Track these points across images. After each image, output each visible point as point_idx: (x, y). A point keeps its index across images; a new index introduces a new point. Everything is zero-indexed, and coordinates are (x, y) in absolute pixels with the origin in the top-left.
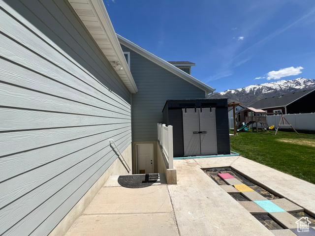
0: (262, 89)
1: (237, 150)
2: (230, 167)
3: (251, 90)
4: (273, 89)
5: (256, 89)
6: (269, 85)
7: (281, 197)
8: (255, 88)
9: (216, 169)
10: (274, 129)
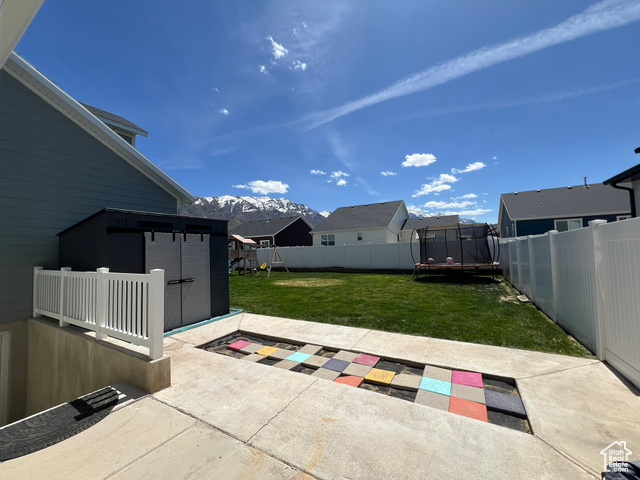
0: (242, 205)
1: (235, 305)
2: (239, 331)
3: (227, 204)
4: (255, 207)
5: (233, 203)
6: (252, 201)
7: (303, 344)
8: (232, 201)
9: (219, 341)
10: (265, 270)
